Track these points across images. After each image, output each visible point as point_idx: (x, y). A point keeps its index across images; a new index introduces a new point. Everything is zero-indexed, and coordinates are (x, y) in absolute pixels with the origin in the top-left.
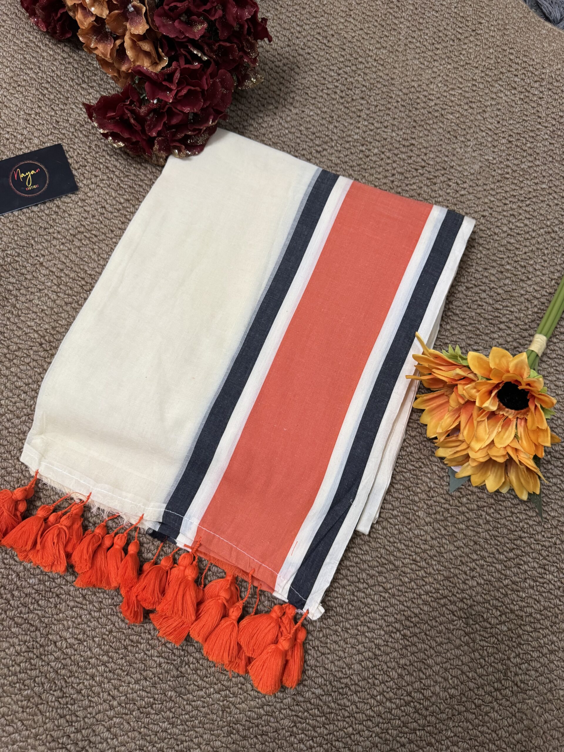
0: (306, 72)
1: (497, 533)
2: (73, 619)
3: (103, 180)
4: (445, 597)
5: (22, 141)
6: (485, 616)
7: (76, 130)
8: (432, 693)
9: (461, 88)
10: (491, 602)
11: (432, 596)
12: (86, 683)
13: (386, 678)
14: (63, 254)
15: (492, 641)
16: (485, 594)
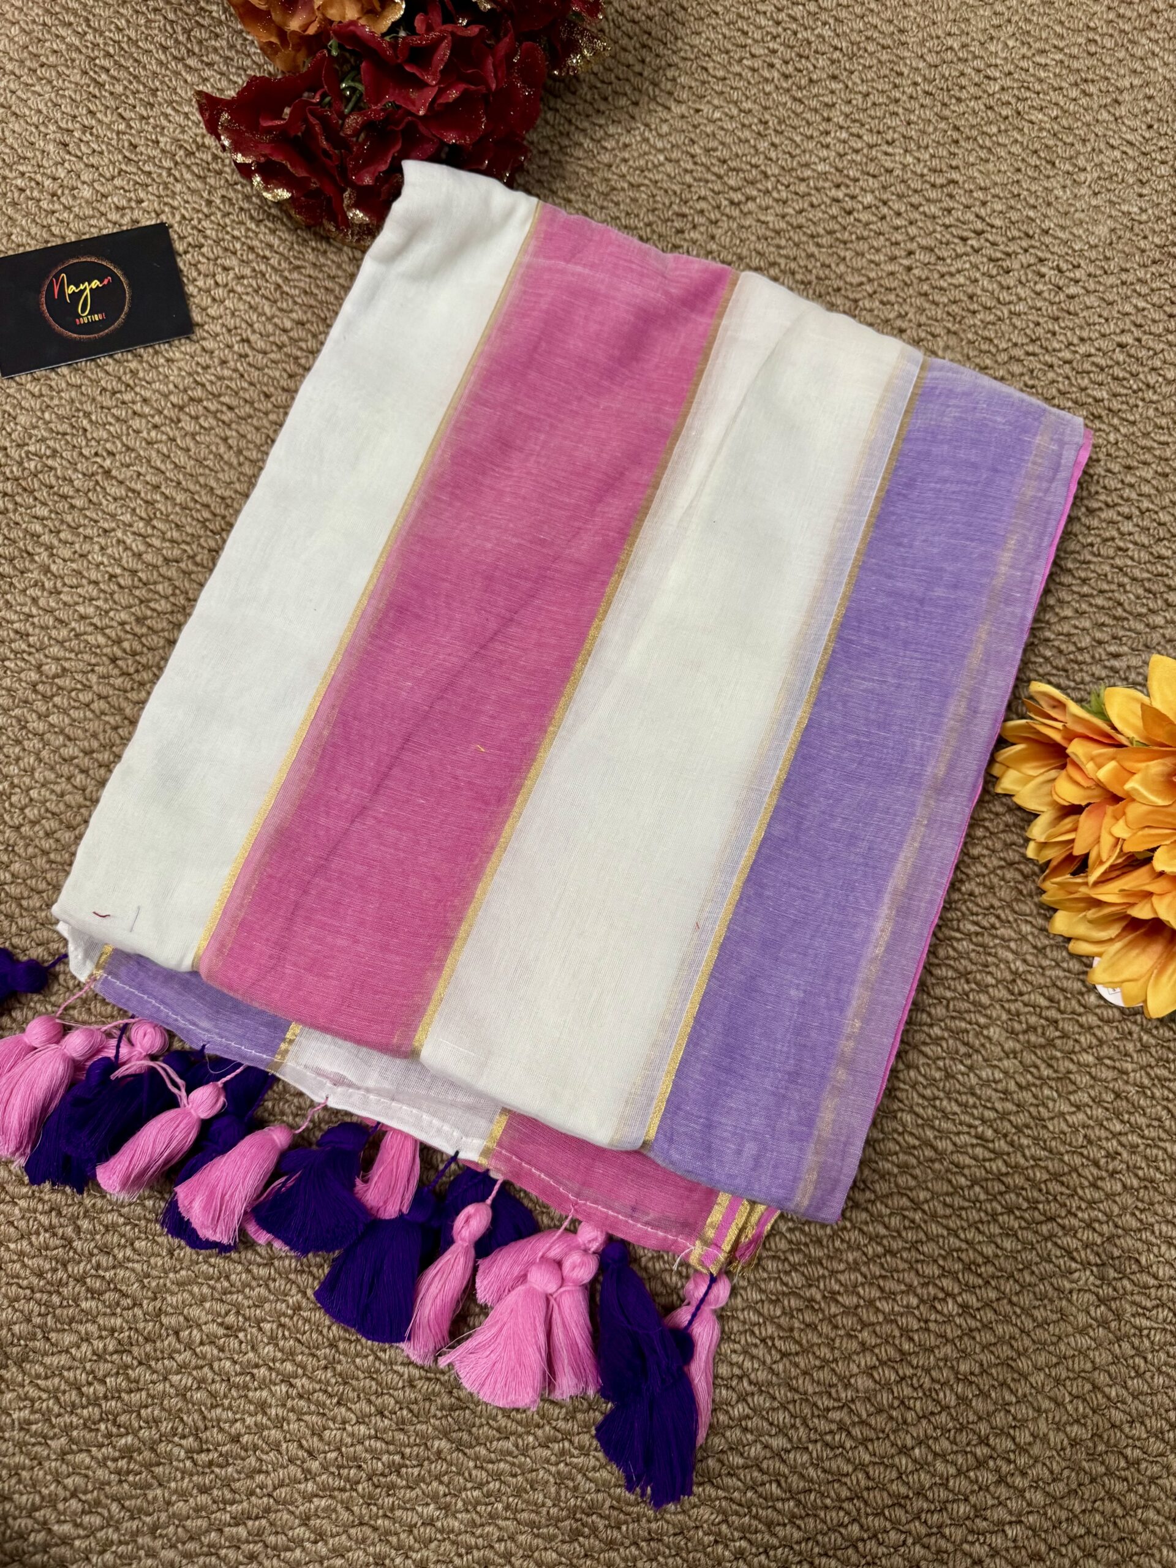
0: (702, 19)
1: (1166, 1073)
2: (212, 1283)
3: (243, 277)
4: (1051, 1219)
5: (54, 195)
6: (1143, 1261)
7: (176, 163)
8: (1032, 1435)
9: (1062, 50)
10: (1156, 1227)
11: (1022, 1218)
12: (249, 1421)
13: (931, 1406)
14: (158, 451)
15: (1161, 1316)
16: (1142, 1211)
